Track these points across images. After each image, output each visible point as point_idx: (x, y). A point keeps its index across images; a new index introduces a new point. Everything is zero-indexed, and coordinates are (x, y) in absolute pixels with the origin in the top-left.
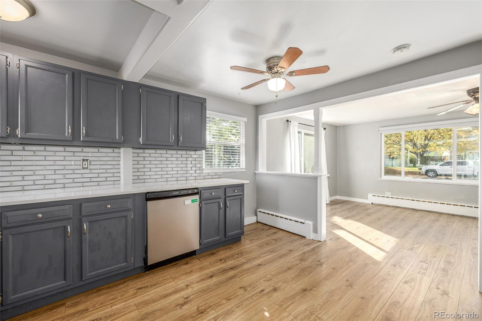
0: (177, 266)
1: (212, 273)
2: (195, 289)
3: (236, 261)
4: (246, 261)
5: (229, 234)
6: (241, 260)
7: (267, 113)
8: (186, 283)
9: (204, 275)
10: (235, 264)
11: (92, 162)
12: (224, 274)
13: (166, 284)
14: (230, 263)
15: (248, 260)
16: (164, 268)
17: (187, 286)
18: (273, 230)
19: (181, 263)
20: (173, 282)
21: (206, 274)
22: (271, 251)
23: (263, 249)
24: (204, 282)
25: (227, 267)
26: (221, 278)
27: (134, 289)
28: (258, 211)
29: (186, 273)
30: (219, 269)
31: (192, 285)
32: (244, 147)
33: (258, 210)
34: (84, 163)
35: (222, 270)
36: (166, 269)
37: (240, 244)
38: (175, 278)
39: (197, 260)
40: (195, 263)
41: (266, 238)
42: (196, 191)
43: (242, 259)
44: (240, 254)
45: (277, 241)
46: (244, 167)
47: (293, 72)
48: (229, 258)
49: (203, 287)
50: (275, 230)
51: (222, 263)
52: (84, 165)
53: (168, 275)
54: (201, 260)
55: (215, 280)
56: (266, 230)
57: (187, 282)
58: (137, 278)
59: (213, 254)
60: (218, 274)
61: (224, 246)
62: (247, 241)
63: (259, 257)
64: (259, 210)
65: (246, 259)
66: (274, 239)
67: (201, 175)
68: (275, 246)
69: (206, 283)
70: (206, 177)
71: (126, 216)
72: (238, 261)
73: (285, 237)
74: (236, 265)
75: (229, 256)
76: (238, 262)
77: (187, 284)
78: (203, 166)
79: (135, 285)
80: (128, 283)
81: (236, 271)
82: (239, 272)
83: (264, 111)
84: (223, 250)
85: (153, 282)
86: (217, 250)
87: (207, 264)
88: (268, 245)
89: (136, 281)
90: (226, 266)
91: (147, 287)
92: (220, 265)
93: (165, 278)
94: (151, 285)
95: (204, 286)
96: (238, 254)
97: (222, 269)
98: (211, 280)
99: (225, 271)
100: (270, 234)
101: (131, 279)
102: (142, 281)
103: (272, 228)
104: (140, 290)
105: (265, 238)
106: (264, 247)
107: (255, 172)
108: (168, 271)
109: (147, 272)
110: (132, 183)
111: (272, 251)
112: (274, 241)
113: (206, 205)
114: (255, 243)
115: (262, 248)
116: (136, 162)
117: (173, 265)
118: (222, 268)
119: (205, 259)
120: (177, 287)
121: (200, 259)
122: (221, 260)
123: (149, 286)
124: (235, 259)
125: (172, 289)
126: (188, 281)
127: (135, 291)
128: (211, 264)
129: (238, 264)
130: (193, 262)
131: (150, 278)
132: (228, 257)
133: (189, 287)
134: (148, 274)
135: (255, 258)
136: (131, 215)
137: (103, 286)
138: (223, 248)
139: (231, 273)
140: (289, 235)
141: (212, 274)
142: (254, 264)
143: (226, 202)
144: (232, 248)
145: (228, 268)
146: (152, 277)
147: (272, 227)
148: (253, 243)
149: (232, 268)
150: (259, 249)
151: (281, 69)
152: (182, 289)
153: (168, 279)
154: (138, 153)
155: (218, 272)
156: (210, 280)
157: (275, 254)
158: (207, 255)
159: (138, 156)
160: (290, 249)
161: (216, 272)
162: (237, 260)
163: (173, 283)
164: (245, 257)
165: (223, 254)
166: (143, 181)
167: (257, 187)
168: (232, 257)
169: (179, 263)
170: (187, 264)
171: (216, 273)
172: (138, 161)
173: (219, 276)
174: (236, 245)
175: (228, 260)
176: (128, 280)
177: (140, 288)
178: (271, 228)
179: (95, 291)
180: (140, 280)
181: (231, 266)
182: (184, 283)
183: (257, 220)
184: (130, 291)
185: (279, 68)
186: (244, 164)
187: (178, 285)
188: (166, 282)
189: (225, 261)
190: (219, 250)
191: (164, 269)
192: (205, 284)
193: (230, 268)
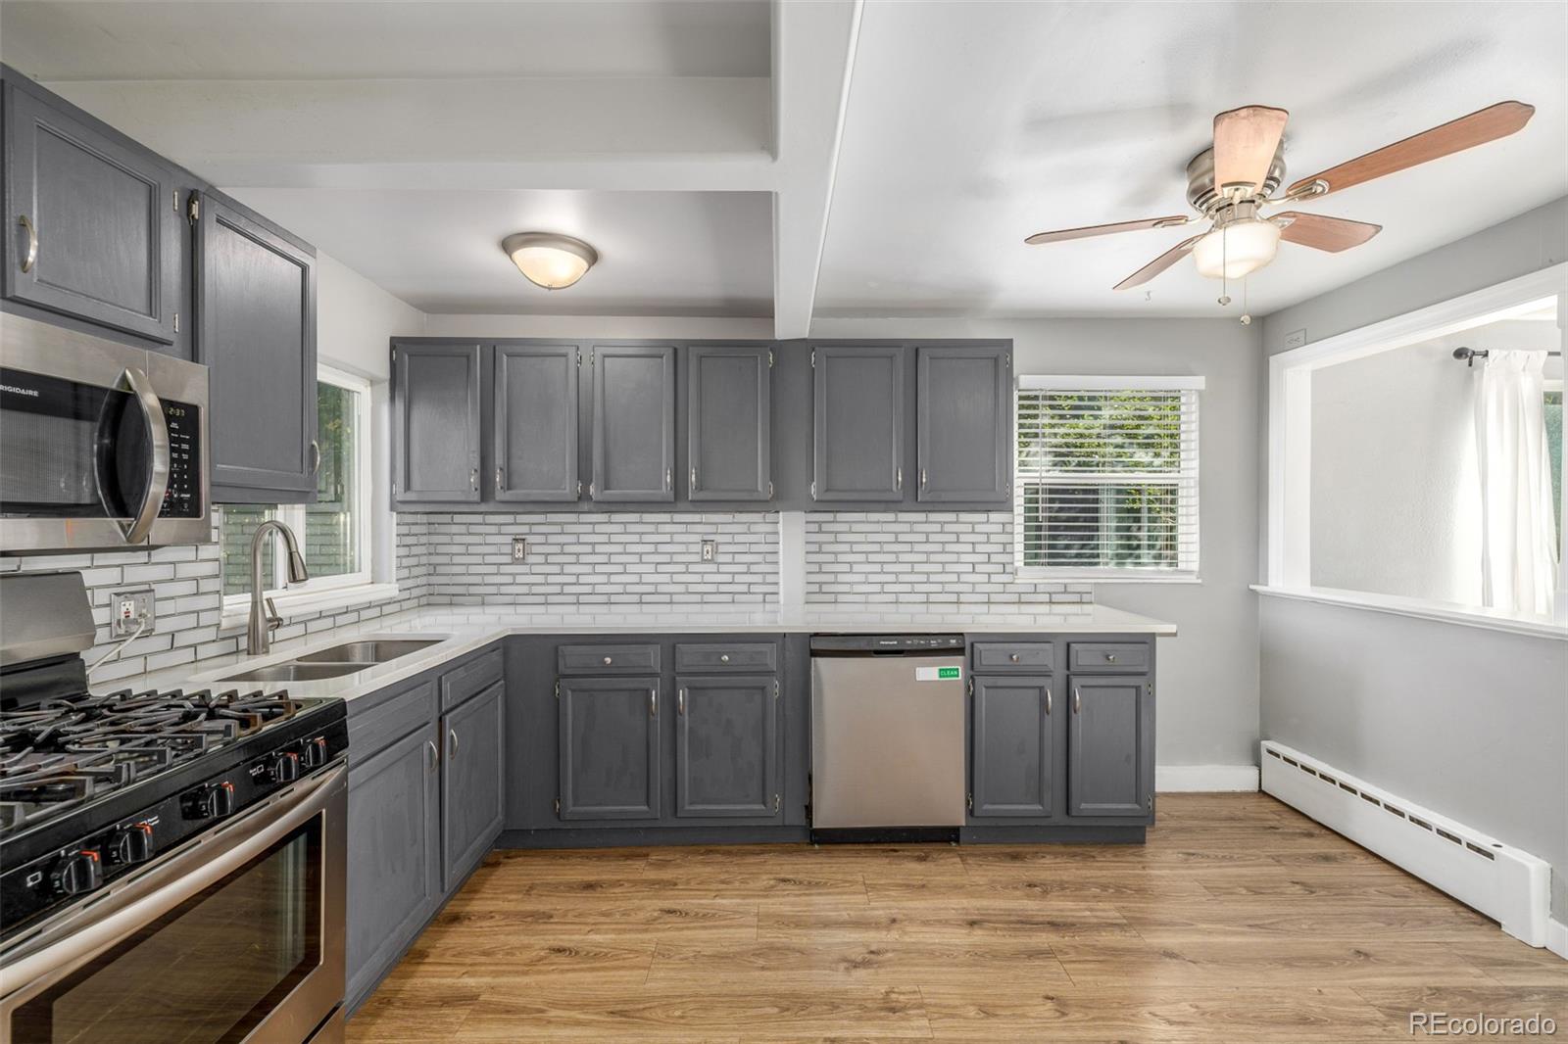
0: (893, 856)
1: (982, 915)
2: (908, 940)
3: (1083, 905)
4: (1125, 921)
5: (1083, 806)
6: (1104, 910)
7: (1306, 344)
8: (893, 911)
9: (953, 909)
10: (1073, 916)
11: (720, 547)
12: (1018, 933)
13: (845, 893)
14: (1059, 906)
15: (1132, 921)
16: (860, 850)
17: (894, 921)
18: (1324, 845)
19: (909, 854)
20: (860, 896)
21: (964, 908)
22: (1257, 922)
23: (1221, 902)
24: (945, 930)
25: (1040, 913)
26: (1003, 940)
27: (772, 876)
28: (1264, 753)
29: (908, 886)
30: (1009, 912)
31: (906, 923)
32: (1194, 491)
33: (1263, 742)
34: (705, 550)
35: (1019, 916)
36: (864, 855)
37: (1133, 854)
38: (873, 887)
39: (958, 859)
40: (946, 867)
41: (1268, 865)
42: (953, 641)
43: (1110, 910)
44: (1112, 891)
45: (1312, 892)
46: (1195, 566)
47: (1312, 181)
48: (1063, 889)
49: (934, 944)
50: (1334, 848)
51: (1028, 897)
52: (705, 553)
53: (860, 871)
54: (970, 862)
55: (978, 936)
56: (1287, 834)
57: (896, 911)
58: (790, 853)
59: (1015, 857)
60: (996, 925)
61: (1065, 844)
62: (1169, 851)
63: (1188, 925)
64: (1266, 744)
65: (1126, 914)
66: (1303, 880)
67: (1009, 588)
68: (1292, 910)
69: (946, 936)
70: (1024, 598)
71: (763, 689)
72: (1091, 910)
73: (1372, 890)
74: (1075, 920)
75: (1067, 882)
76: (1088, 913)
77: (894, 916)
78: (1016, 558)
79: (779, 868)
80: (766, 856)
81: (1063, 937)
82: (1075, 947)
83: (1295, 336)
84: (1056, 855)
85: (820, 876)
86: (1035, 850)
87: (982, 881)
88: (1256, 893)
89: (785, 859)
90: (1039, 910)
91: (801, 883)
92: (1022, 899)
93: (850, 878)
94: (810, 883)
95: (937, 941)
96: (1104, 887)
97: (1020, 913)
98: (967, 931)
99: (1026, 923)
100: (1296, 858)
101: (774, 852)
102: (796, 864)
103: (1319, 836)
104: (781, 884)
105: (1261, 865)
106: (1234, 897)
107: (1252, 587)
108: (864, 860)
109: (817, 846)
110: (803, 601)
111: (1256, 925)
112: (1298, 887)
113: (991, 690)
114: (1200, 872)
115: (1221, 898)
116: (815, 548)
117: (884, 851)
118: (1022, 910)
119: (981, 865)
120: (868, 912)
121: (966, 860)
122: (1030, 885)
123: (805, 883)
124: (1085, 899)
125: (852, 913)
126: (904, 908)
127: (772, 882)
128: (992, 886)
129: (1087, 920)
130: (942, 861)
131: (817, 863)
132: (1062, 886)
133: (896, 926)
134: (817, 852)
135: (1165, 925)
136: (775, 687)
137: (720, 845)
138: (1062, 849)
139: (1044, 939)
140: (1401, 884)
141: (979, 917)
142: (1147, 940)
143: (1072, 694)
144: (1094, 857)
145: (1041, 919)
146: (821, 863)
147: (1324, 831)
148: (1189, 868)
149: (1054, 925)
150: (1204, 896)
151: (1237, 189)
152: (876, 925)
153: (857, 882)
154: (820, 523)
155: (1001, 918)
156: (963, 931)
157: (1270, 940)
158: (995, 855)
159: (820, 531)
160: (1364, 948)
161: (995, 915)
162: (1093, 905)
163: (861, 898)
164: (1125, 904)
165: (1049, 867)
166: (831, 598)
167: (1261, 652)
168: (1077, 889)
169: (903, 850)
170: (922, 859)
171: (993, 918)
172: (820, 544)
173: (999, 932)
174: (1116, 856)
175: (1056, 894)
176: (770, 852)
177: (784, 880)
178: (1317, 830)
179: (703, 849)
180: (794, 859)
181: (1057, 917)
182: (888, 911)
183: (1260, 784)
184: (765, 877)
185: (1226, 190)
186: (1196, 557)
187: (873, 909)
188: (847, 890)
189: (1045, 892)
190: (1044, 849)
191: (858, 852)
192: (944, 938)
193: (1049, 923)
